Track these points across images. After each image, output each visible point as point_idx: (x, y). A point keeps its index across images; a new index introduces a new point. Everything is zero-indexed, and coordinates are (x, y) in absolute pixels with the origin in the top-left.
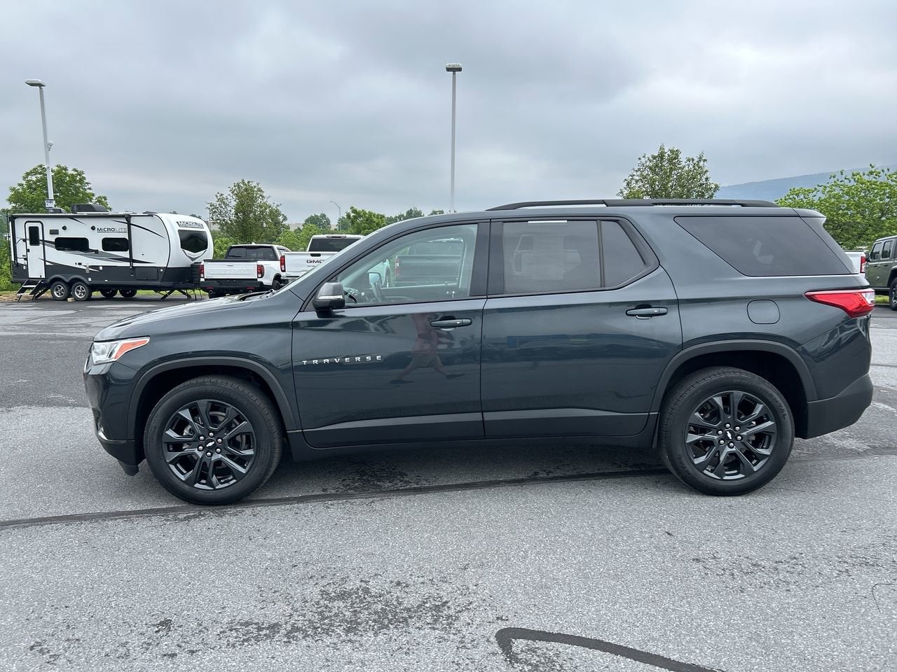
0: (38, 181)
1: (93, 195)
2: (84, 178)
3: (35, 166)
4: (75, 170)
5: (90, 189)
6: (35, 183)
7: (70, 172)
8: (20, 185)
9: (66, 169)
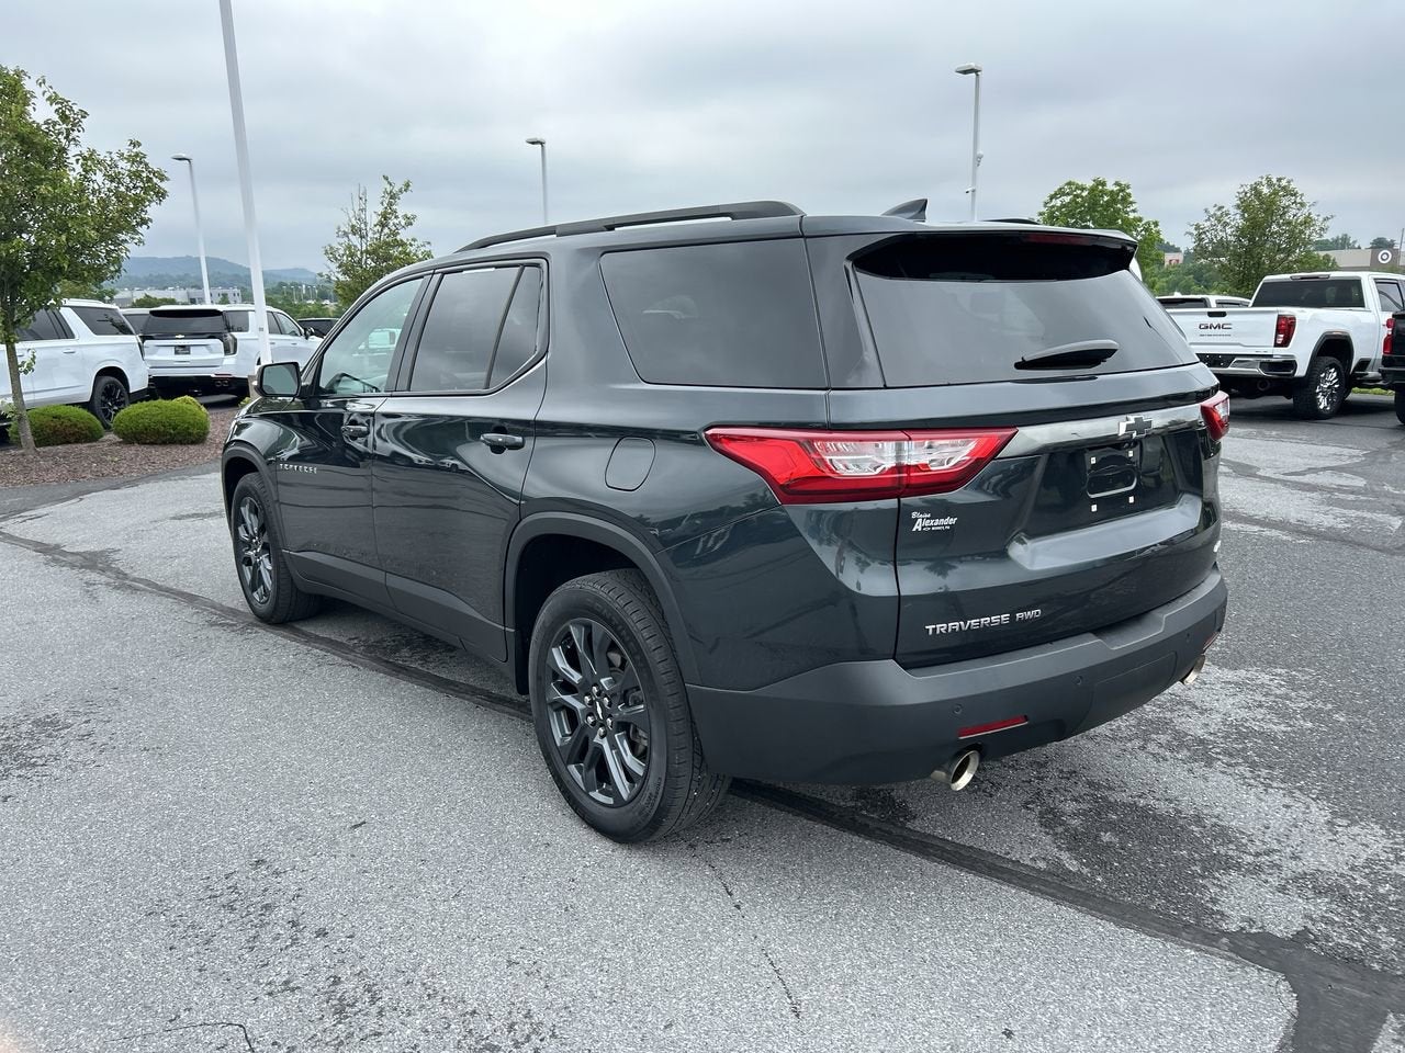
0: (1063, 206)
1: (1140, 220)
2: (1129, 195)
3: (1061, 183)
4: (1117, 184)
5: (1134, 211)
6: (1059, 209)
7: (1110, 187)
8: (1041, 214)
9: (1104, 184)
